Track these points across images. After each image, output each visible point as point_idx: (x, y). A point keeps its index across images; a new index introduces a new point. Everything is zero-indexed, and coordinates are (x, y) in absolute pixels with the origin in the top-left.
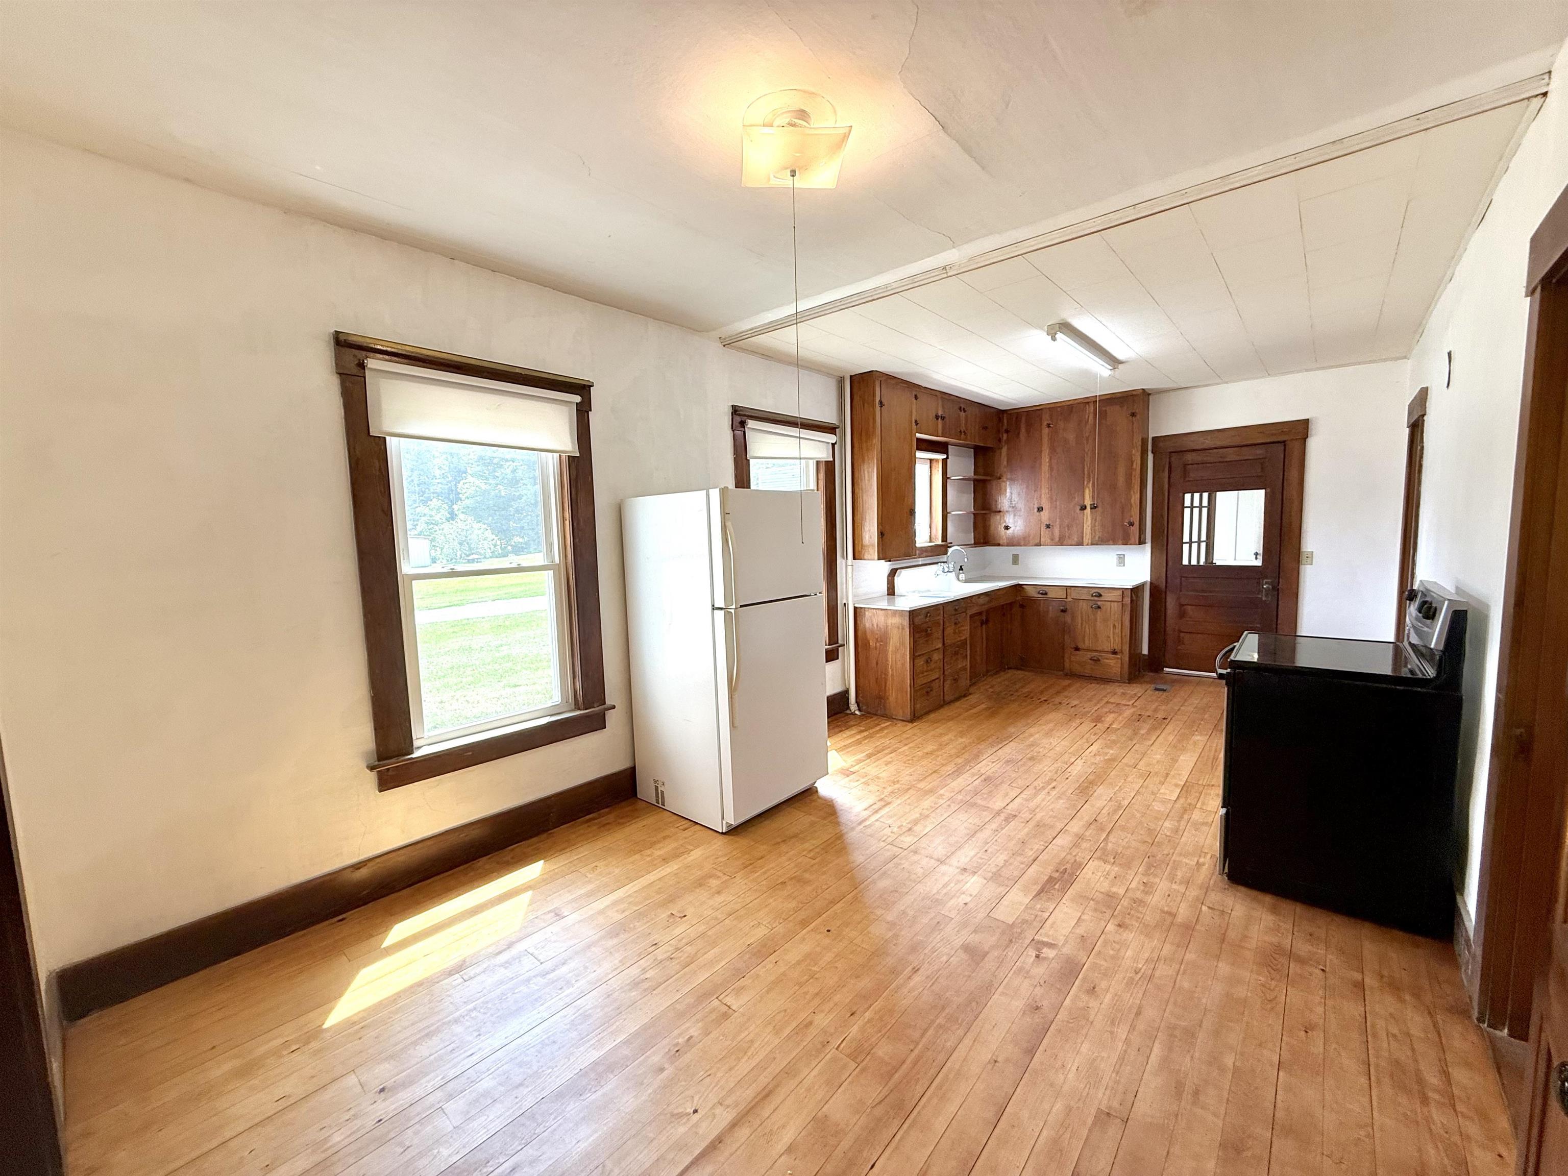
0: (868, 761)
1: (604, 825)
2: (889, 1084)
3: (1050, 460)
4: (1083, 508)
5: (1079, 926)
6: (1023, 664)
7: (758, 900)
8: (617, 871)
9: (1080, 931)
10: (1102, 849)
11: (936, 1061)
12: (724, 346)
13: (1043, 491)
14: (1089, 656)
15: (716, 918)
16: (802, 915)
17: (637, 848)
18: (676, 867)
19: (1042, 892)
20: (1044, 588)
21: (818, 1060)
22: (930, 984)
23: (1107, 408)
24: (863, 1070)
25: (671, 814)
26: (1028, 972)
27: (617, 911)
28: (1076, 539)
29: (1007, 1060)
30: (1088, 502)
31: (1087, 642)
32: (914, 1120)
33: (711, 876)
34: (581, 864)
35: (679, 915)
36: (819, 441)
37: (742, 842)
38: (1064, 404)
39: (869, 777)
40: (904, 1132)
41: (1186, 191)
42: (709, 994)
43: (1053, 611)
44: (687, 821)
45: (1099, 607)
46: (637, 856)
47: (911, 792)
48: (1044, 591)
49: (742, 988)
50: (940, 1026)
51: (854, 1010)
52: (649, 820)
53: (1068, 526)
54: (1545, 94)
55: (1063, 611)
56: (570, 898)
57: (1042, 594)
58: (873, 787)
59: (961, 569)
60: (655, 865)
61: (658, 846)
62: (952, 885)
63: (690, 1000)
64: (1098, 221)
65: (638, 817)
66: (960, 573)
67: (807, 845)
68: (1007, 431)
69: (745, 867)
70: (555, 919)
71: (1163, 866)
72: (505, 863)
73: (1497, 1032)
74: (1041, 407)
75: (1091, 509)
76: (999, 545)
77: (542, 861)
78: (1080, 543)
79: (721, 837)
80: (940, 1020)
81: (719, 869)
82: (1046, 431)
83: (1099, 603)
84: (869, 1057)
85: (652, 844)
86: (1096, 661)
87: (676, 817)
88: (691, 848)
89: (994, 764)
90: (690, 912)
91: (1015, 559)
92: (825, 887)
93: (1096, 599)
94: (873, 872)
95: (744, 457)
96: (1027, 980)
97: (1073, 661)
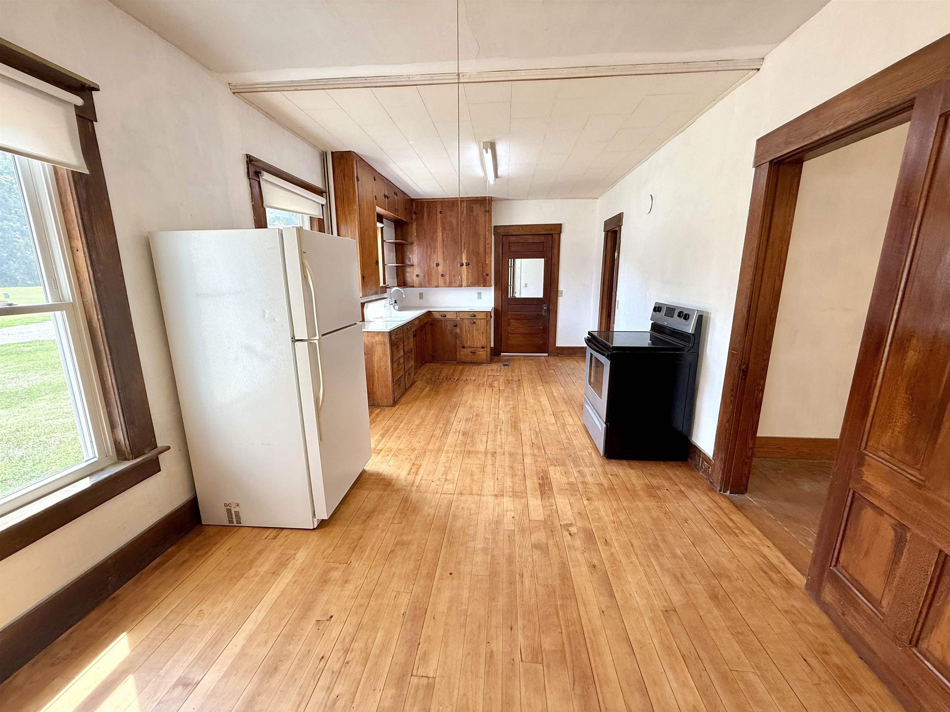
0: (384, 439)
1: (181, 565)
2: (569, 666)
3: (443, 234)
4: (462, 265)
5: (573, 507)
6: (434, 359)
7: (383, 574)
8: (230, 605)
9: (575, 511)
10: (548, 458)
11: (578, 631)
12: (234, 93)
13: (439, 254)
14: (470, 351)
15: (361, 606)
16: (424, 571)
17: (237, 574)
18: (291, 575)
19: (542, 494)
20: (444, 313)
21: (518, 678)
22: (536, 580)
23: (473, 206)
24: (548, 666)
25: (252, 528)
26: (574, 546)
27: (259, 645)
28: (458, 283)
29: (607, 607)
30: (464, 261)
31: (468, 343)
32: (598, 680)
33: (331, 569)
34: (181, 616)
35: (325, 619)
36: (314, 201)
37: (336, 530)
38: (450, 200)
39: (394, 451)
40: (601, 694)
41: (614, 67)
42: (404, 676)
43: (449, 326)
44: (270, 530)
45: (475, 323)
46: (242, 582)
47: (428, 453)
48: (444, 314)
49: (425, 654)
50: (562, 606)
51: (510, 625)
52: (231, 542)
53: (454, 275)
54: (758, 69)
55: (456, 326)
56: (191, 658)
57: (443, 316)
58: (401, 457)
59: (396, 302)
60: (268, 582)
61: (258, 562)
62: (497, 508)
63: (391, 692)
64: (565, 71)
65: (216, 544)
66: (395, 305)
67: (388, 515)
68: (415, 213)
69: (354, 550)
70: (186, 692)
71: (578, 459)
72: (64, 659)
73: (726, 493)
74: (436, 200)
75: (466, 265)
76: (413, 287)
77: (125, 634)
78: (461, 286)
79: (314, 533)
80: (559, 602)
81: (332, 561)
82: (439, 216)
83: (475, 320)
84: (544, 654)
85: (251, 563)
86: (474, 353)
87: (256, 530)
88: (293, 552)
89: (461, 423)
90: (333, 610)
91: (421, 296)
92: (424, 541)
93: (473, 318)
94: (447, 518)
95: (261, 205)
96: (577, 552)
97: (464, 354)
